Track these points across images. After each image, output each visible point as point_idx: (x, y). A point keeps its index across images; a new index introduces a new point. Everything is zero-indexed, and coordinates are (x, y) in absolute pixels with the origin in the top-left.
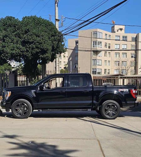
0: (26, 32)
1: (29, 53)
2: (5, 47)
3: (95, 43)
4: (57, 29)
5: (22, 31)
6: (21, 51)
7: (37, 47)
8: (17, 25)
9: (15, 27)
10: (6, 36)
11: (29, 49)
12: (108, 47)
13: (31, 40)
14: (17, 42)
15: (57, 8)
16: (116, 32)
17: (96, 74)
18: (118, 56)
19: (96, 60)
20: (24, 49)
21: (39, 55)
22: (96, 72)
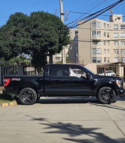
0: (35, 27)
1: (39, 46)
2: (16, 41)
3: (94, 32)
4: (63, 23)
5: (31, 26)
6: (31, 44)
7: (46, 41)
8: (26, 20)
9: (24, 22)
10: (17, 31)
11: (39, 42)
12: (107, 36)
13: (40, 34)
14: (27, 36)
15: (62, 3)
16: (115, 21)
17: (96, 62)
18: (117, 44)
19: (96, 49)
20: (33, 42)
21: (48, 48)
22: (96, 60)
